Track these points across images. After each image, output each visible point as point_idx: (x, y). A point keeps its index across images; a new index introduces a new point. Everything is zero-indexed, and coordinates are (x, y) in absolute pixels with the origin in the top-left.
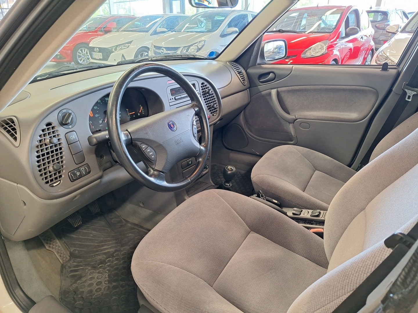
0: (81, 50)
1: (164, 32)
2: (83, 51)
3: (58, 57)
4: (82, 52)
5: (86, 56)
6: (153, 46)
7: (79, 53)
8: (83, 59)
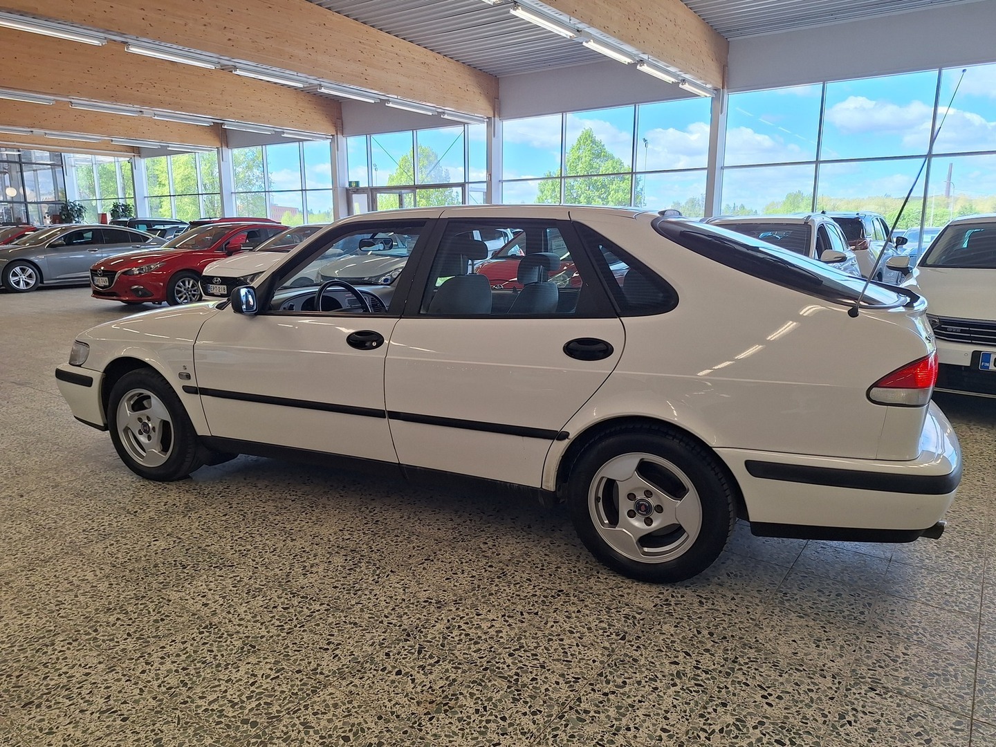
0: (184, 283)
1: (340, 255)
2: (187, 283)
3: (140, 293)
4: (184, 284)
5: (191, 291)
6: (320, 276)
7: (179, 286)
8: (185, 296)
